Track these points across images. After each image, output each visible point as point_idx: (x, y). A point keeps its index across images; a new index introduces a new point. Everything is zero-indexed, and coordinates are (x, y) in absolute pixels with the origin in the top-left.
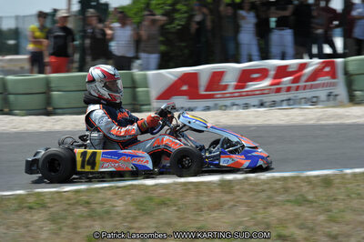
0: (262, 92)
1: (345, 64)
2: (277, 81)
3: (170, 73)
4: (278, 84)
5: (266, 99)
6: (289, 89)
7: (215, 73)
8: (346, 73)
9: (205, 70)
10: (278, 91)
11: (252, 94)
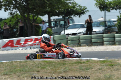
0: (31, 45)
1: (54, 37)
2: (35, 42)
3: (6, 40)
4: (35, 43)
5: (32, 47)
6: (38, 44)
7: (18, 40)
8: (54, 40)
9: (15, 39)
10: (35, 45)
11: (28, 46)
